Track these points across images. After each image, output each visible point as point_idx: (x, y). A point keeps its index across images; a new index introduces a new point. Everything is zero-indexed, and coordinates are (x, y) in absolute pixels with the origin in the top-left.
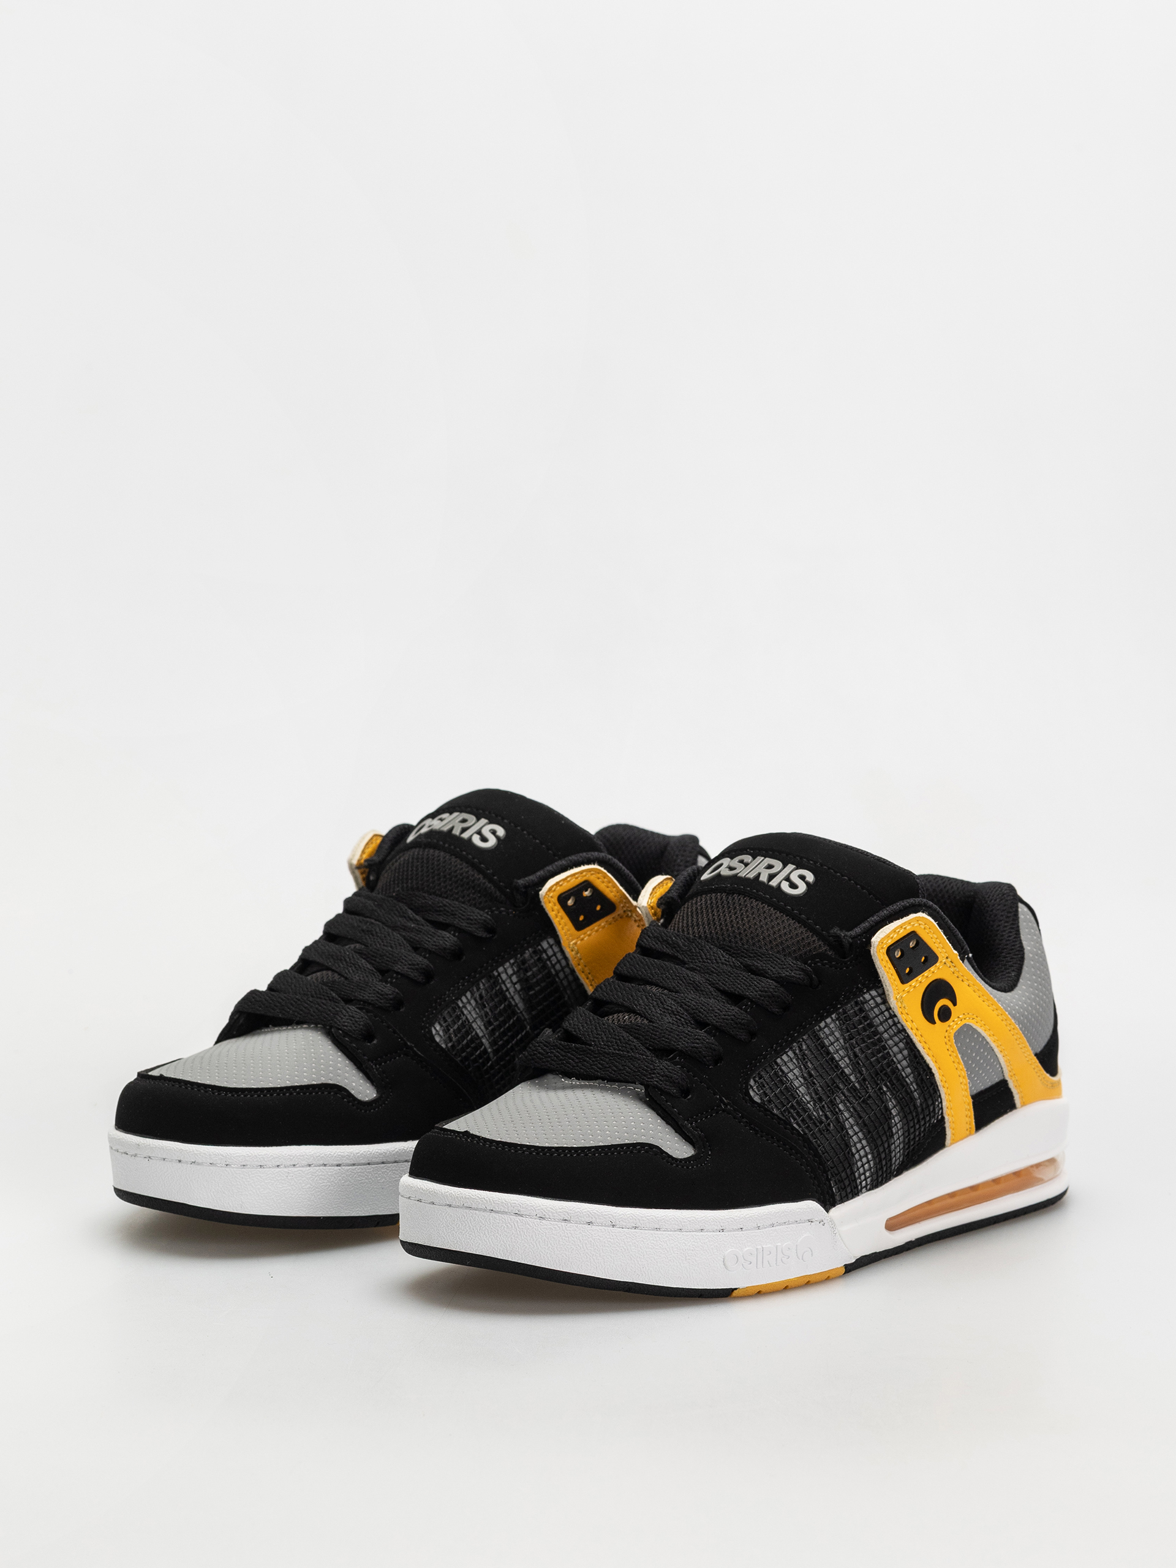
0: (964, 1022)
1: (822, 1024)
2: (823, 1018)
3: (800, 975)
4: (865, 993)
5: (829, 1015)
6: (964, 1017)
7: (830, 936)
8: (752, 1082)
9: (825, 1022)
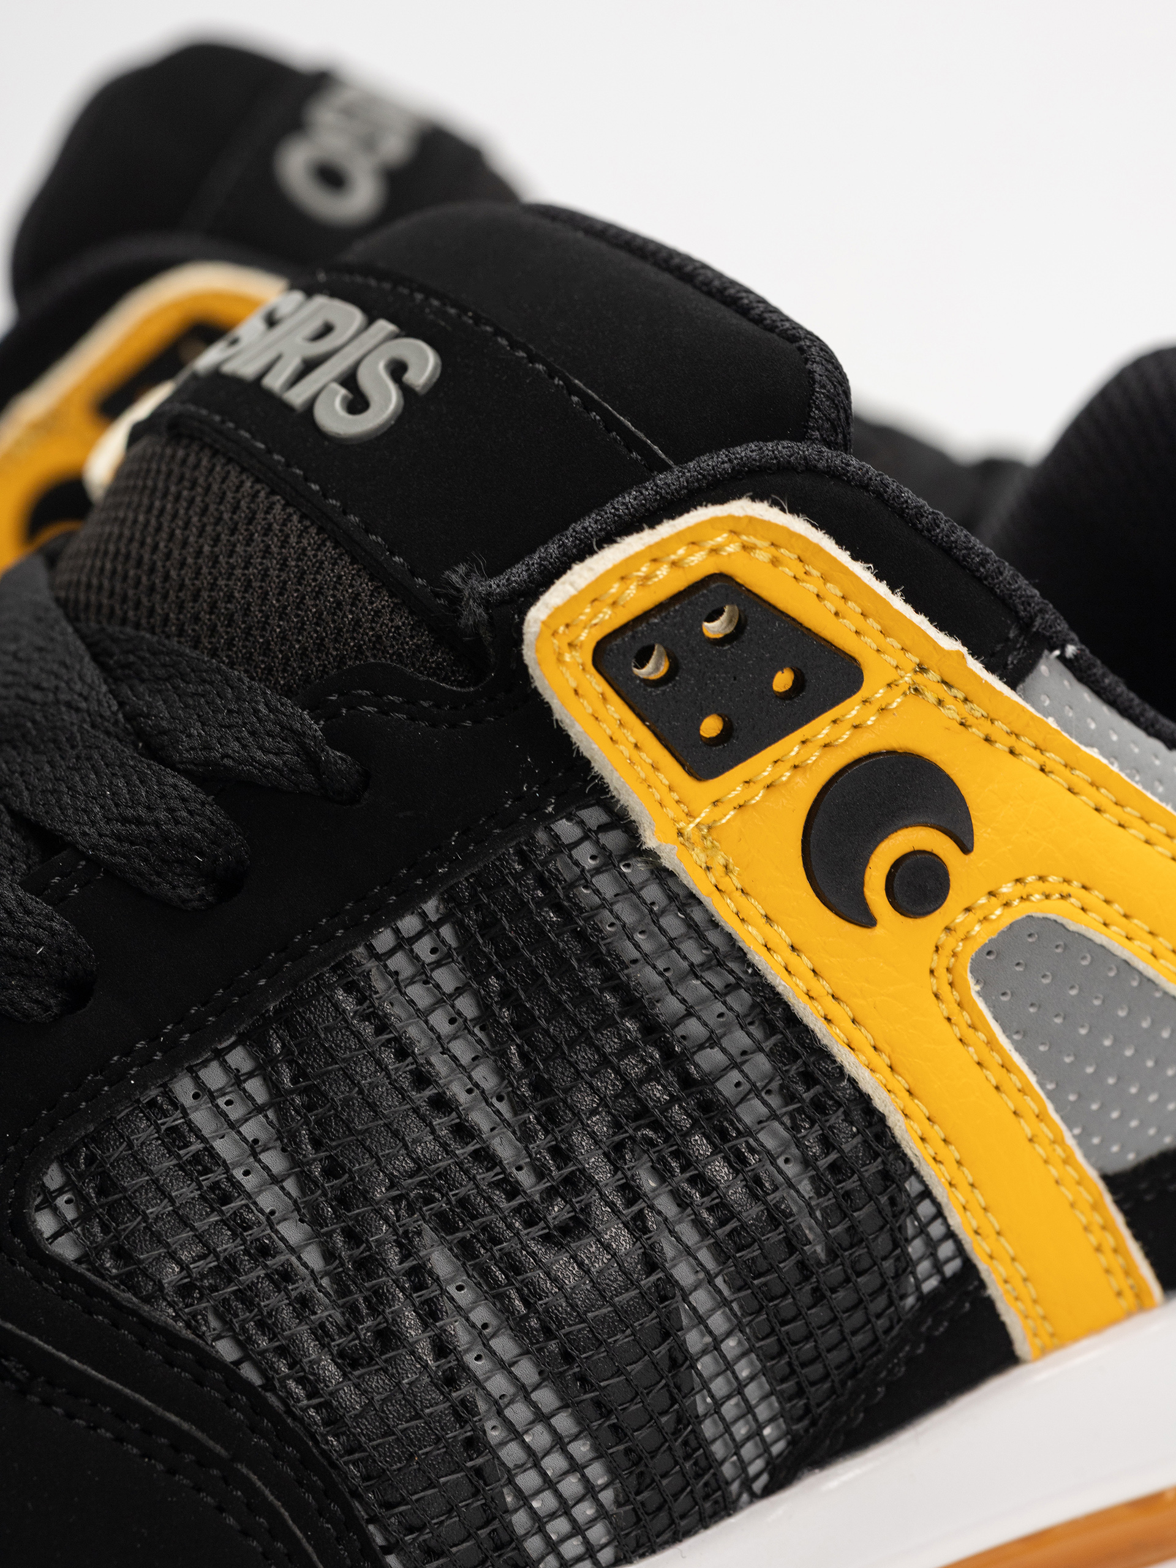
0: (1020, 910)
1: (384, 940)
2: (389, 916)
3: (279, 753)
4: (553, 818)
5: (409, 903)
6: (1020, 889)
7: (437, 595)
8: (53, 1178)
9: (397, 931)
